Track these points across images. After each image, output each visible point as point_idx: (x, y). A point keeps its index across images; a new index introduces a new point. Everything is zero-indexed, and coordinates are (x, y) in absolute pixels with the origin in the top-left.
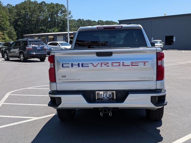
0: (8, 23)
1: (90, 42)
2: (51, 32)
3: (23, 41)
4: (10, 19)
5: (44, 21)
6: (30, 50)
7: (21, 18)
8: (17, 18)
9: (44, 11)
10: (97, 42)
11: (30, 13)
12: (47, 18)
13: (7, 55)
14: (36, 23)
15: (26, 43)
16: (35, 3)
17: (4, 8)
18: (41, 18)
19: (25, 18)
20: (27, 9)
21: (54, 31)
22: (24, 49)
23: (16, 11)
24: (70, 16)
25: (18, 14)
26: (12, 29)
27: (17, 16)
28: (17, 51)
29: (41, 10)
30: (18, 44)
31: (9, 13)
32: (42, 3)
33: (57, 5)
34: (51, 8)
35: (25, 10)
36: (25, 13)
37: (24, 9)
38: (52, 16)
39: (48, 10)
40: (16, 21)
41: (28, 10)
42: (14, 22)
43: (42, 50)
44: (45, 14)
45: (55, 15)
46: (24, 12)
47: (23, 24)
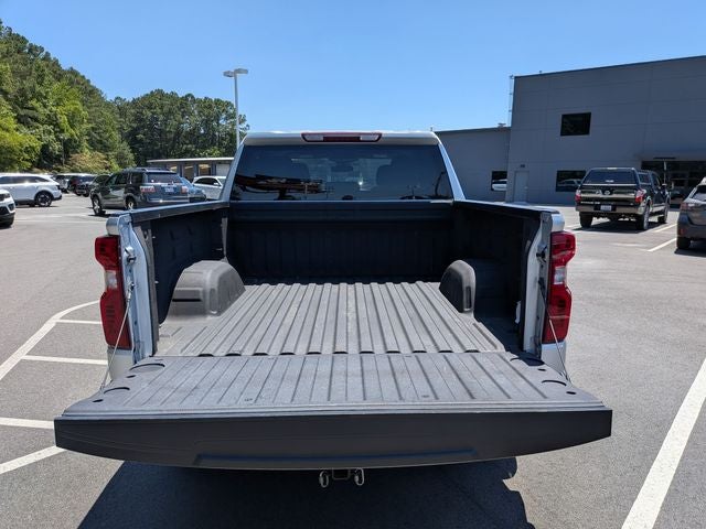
0: (117, 136)
1: (284, 181)
2: (205, 156)
3: (134, 174)
4: (122, 128)
5: (191, 133)
6: (148, 195)
7: (143, 127)
8: (135, 125)
9: (191, 114)
10: (299, 181)
11: (161, 117)
12: (196, 128)
13: (99, 204)
14: (174, 137)
15: (139, 179)
16: (173, 96)
17: (108, 105)
18: (186, 127)
19: (151, 128)
20: (155, 108)
21: (210, 155)
22: (136, 190)
23: (133, 111)
24: (244, 125)
25: (139, 118)
26: (125, 148)
27: (134, 121)
28: (120, 194)
29: (184, 112)
30: (122, 180)
31: (118, 116)
32: (186, 96)
33: (218, 102)
34: (205, 107)
36: (152, 117)
37: (150, 108)
38: (207, 123)
39: (199, 112)
40: (134, 132)
41: (159, 111)
42: (130, 134)
43: (178, 194)
44: (192, 119)
45: (215, 124)
46: (150, 114)
47: (149, 138)
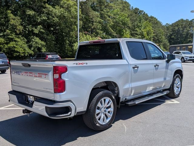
0: (164, 37)
4: (167, 34)
7: (174, 33)
8: (171, 33)
11: (181, 29)
14: (186, 36)
16: (187, 21)
17: (163, 26)
20: (179, 26)
23: (171, 28)
25: (173, 31)
26: (166, 41)
29: (190, 26)
31: (166, 30)
32: (192, 20)
35: (178, 26)
40: (171, 35)
41: (181, 27)
42: (169, 36)
46: (177, 28)
47: (176, 37)
